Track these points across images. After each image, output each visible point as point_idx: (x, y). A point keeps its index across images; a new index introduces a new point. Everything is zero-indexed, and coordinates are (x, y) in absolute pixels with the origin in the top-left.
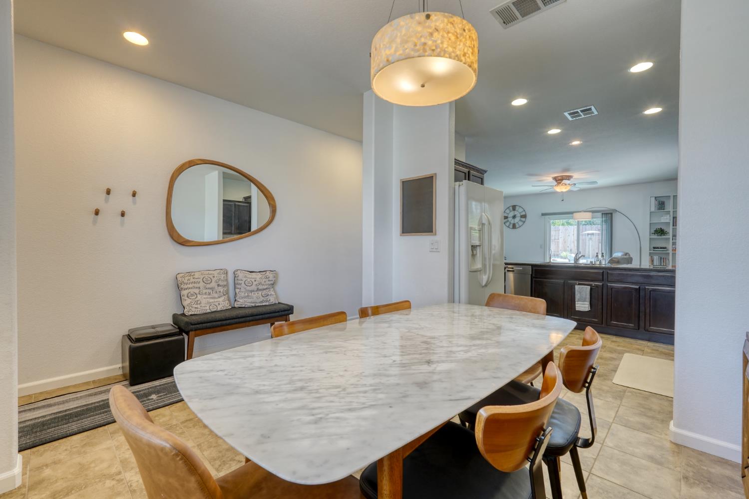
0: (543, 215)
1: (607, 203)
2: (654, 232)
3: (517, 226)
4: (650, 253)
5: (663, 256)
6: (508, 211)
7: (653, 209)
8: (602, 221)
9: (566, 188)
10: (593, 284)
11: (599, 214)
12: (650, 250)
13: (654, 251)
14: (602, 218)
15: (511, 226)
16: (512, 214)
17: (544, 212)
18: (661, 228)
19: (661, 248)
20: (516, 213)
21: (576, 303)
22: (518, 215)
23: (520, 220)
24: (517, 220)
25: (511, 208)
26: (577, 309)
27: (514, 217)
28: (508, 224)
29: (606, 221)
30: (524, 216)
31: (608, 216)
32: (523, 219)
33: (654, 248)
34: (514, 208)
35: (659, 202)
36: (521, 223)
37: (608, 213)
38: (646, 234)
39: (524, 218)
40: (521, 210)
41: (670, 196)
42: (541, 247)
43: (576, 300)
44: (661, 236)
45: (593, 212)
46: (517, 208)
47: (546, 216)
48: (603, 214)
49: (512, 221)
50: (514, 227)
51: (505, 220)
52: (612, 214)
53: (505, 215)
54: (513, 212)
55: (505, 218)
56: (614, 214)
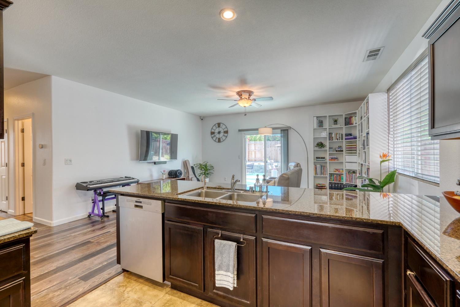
0: (240, 131)
1: (284, 121)
2: (316, 145)
3: (222, 140)
4: (314, 162)
5: (323, 165)
6: (214, 128)
7: (315, 127)
8: (281, 136)
9: (247, 103)
10: (242, 237)
11: (279, 131)
12: (314, 160)
13: (317, 160)
14: (281, 134)
15: (217, 140)
16: (217, 131)
17: (240, 129)
18: (321, 142)
19: (322, 158)
20: (221, 129)
21: (216, 272)
22: (222, 131)
23: (224, 135)
24: (222, 134)
25: (217, 125)
26: (218, 284)
27: (219, 133)
28: (214, 138)
29: (284, 137)
30: (226, 132)
31: (285, 131)
32: (226, 135)
33: (317, 158)
34: (219, 125)
35: (319, 120)
36: (224, 138)
37: (285, 130)
38: (311, 146)
39: (226, 133)
40: (224, 127)
41: (326, 117)
42: (239, 158)
43: (216, 268)
44: (321, 148)
45: (274, 129)
46: (221, 125)
47: (242, 132)
48: (281, 130)
49: (218, 136)
50: (219, 141)
51: (213, 135)
52: (288, 130)
53: (213, 131)
54: (218, 128)
55: (212, 133)
56: (289, 131)
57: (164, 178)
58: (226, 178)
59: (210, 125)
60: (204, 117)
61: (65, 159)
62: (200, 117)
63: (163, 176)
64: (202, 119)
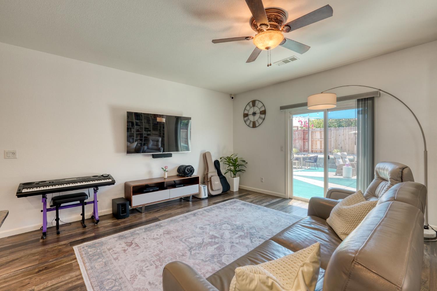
0: (282, 108)
3: (257, 124)
6: (248, 108)
11: (354, 102)
14: (358, 107)
15: (251, 125)
16: (251, 112)
17: (283, 105)
20: (256, 109)
22: (258, 111)
23: (260, 117)
24: (257, 116)
25: (251, 104)
27: (254, 114)
28: (248, 123)
29: (364, 112)
30: (264, 112)
31: (368, 102)
32: (263, 116)
34: (254, 103)
36: (260, 121)
37: (367, 99)
39: (264, 114)
40: (260, 105)
42: (282, 150)
46: (257, 102)
47: (286, 110)
48: (358, 100)
49: (251, 118)
50: (254, 126)
51: (246, 118)
52: (372, 99)
53: (246, 112)
54: (253, 108)
55: (246, 115)
56: (376, 100)
57: (166, 177)
58: (262, 179)
59: (243, 104)
60: (235, 95)
61: (5, 151)
62: (231, 95)
63: (165, 174)
64: (232, 98)
